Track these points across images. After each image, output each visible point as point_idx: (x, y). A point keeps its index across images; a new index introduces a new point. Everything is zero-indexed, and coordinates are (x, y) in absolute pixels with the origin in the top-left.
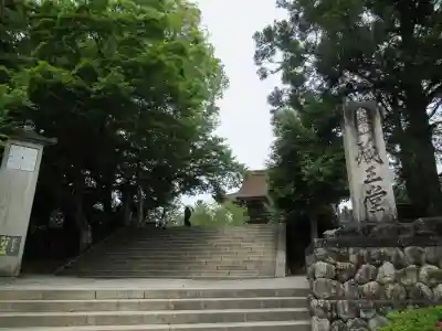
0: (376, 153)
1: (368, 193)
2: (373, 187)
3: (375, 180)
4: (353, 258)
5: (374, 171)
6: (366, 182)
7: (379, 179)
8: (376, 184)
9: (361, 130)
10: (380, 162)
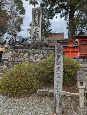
0: (39, 24)
1: (35, 35)
2: (36, 34)
3: (37, 32)
4: (18, 52)
5: (37, 29)
6: (35, 32)
7: (38, 32)
8: (37, 33)
9: (36, 17)
10: (39, 27)
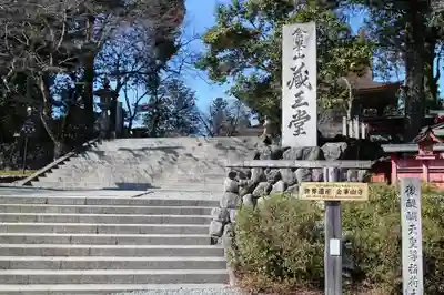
0: (306, 78)
1: (295, 117)
2: (299, 111)
3: (302, 104)
5: (302, 96)
6: (294, 107)
7: (306, 104)
10: (310, 87)
